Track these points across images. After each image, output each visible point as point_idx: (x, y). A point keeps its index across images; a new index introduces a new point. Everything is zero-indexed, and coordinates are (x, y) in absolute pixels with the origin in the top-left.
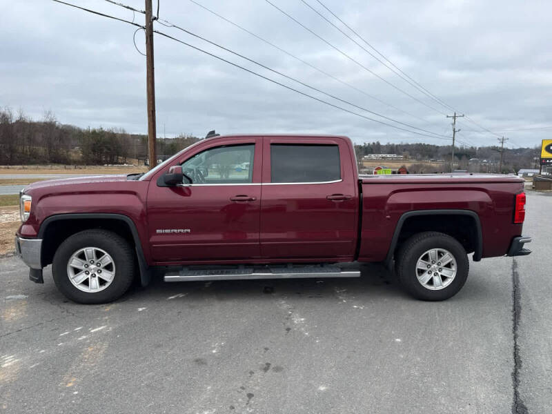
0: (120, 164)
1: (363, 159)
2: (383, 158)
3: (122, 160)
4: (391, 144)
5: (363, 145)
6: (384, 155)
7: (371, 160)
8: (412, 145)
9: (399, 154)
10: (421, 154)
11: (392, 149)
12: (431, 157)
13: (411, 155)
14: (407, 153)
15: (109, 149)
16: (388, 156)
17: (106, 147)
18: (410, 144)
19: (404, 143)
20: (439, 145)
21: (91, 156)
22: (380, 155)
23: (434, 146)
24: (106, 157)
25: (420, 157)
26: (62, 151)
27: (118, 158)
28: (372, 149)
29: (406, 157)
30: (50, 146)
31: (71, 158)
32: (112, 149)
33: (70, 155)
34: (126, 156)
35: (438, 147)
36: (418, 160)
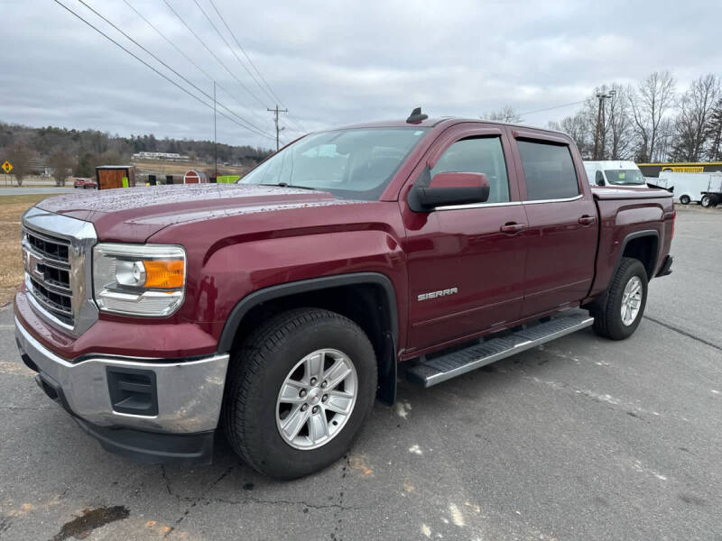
1: (133, 158)
2: (161, 157)
4: (170, 139)
5: (129, 137)
6: (162, 154)
7: (144, 161)
8: (199, 143)
9: (182, 154)
10: (211, 155)
11: (173, 147)
12: (224, 159)
13: (198, 156)
14: (192, 153)
16: (168, 155)
18: (195, 140)
19: (188, 139)
20: (233, 145)
22: (157, 154)
23: (226, 146)
25: (210, 159)
28: (144, 145)
29: (192, 159)
35: (231, 147)
36: (209, 163)
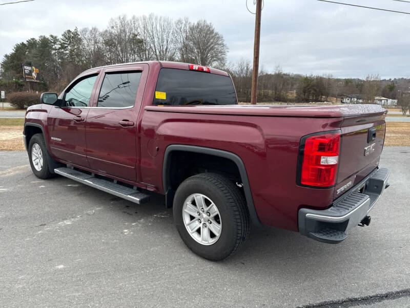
0: (321, 101)
3: (324, 98)
15: (316, 91)
17: (314, 89)
21: (302, 96)
24: (313, 97)
26: (283, 93)
27: (322, 97)
30: (276, 89)
31: (289, 98)
32: (318, 90)
33: (288, 95)
34: (327, 95)
